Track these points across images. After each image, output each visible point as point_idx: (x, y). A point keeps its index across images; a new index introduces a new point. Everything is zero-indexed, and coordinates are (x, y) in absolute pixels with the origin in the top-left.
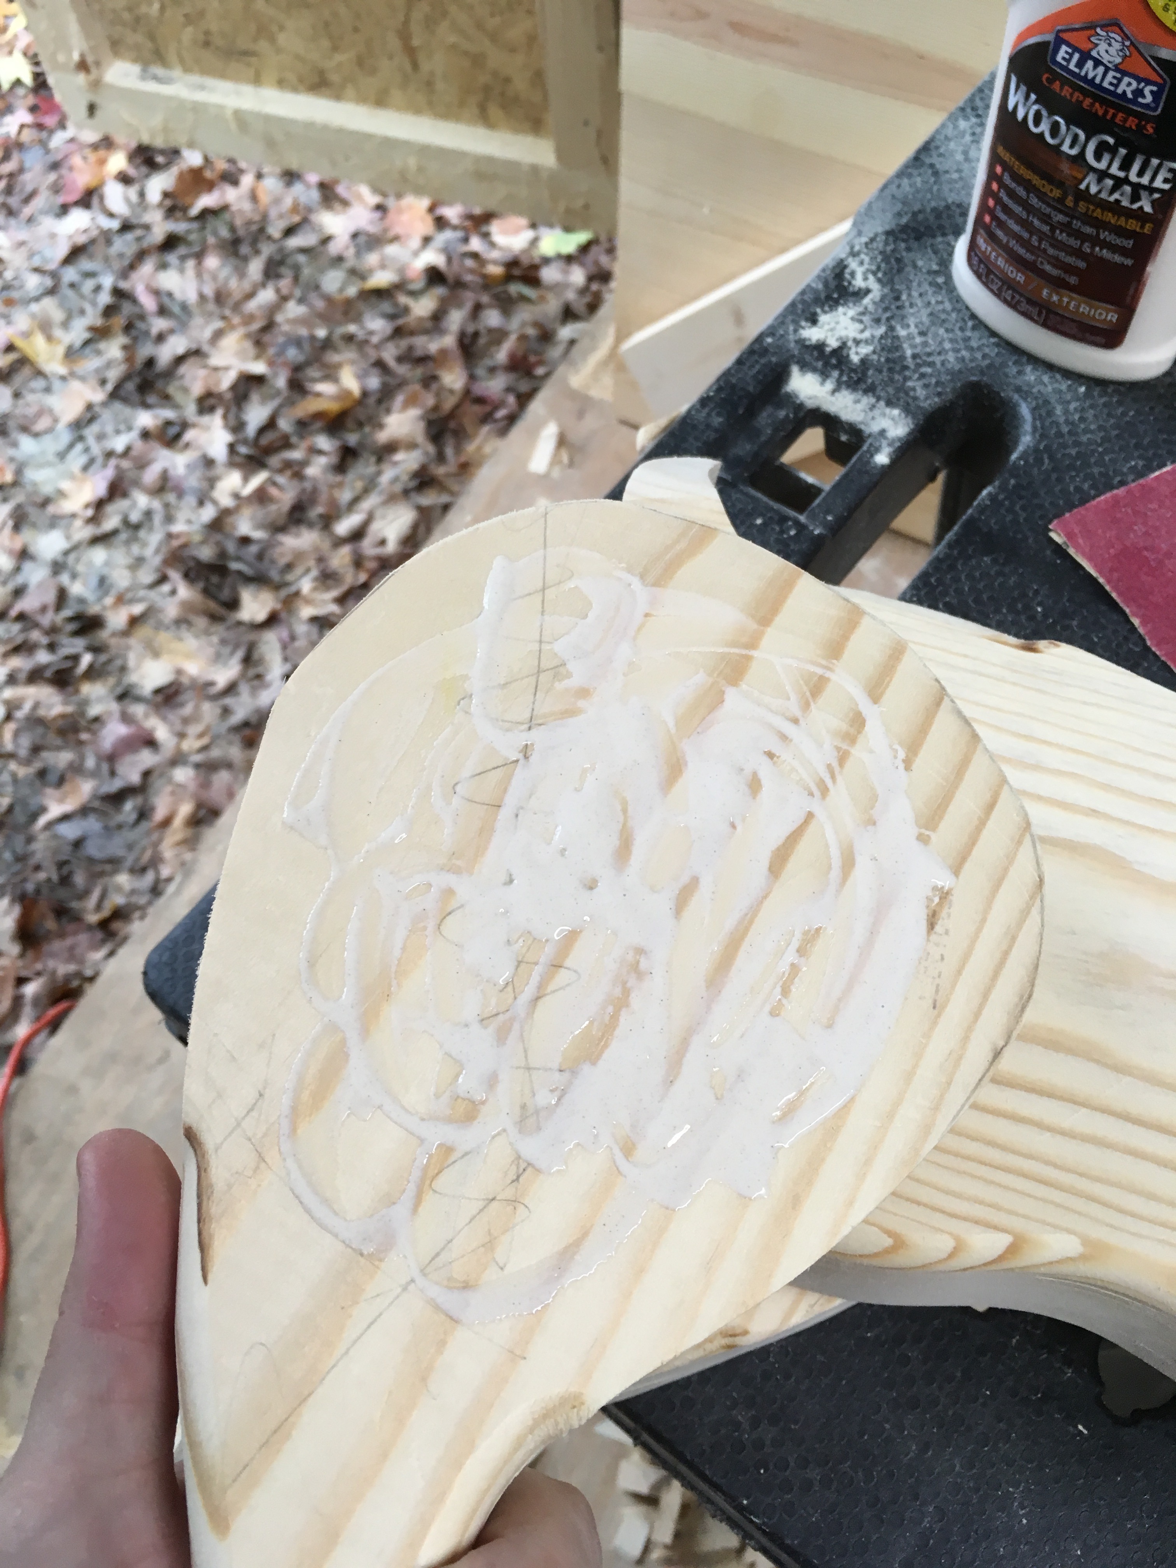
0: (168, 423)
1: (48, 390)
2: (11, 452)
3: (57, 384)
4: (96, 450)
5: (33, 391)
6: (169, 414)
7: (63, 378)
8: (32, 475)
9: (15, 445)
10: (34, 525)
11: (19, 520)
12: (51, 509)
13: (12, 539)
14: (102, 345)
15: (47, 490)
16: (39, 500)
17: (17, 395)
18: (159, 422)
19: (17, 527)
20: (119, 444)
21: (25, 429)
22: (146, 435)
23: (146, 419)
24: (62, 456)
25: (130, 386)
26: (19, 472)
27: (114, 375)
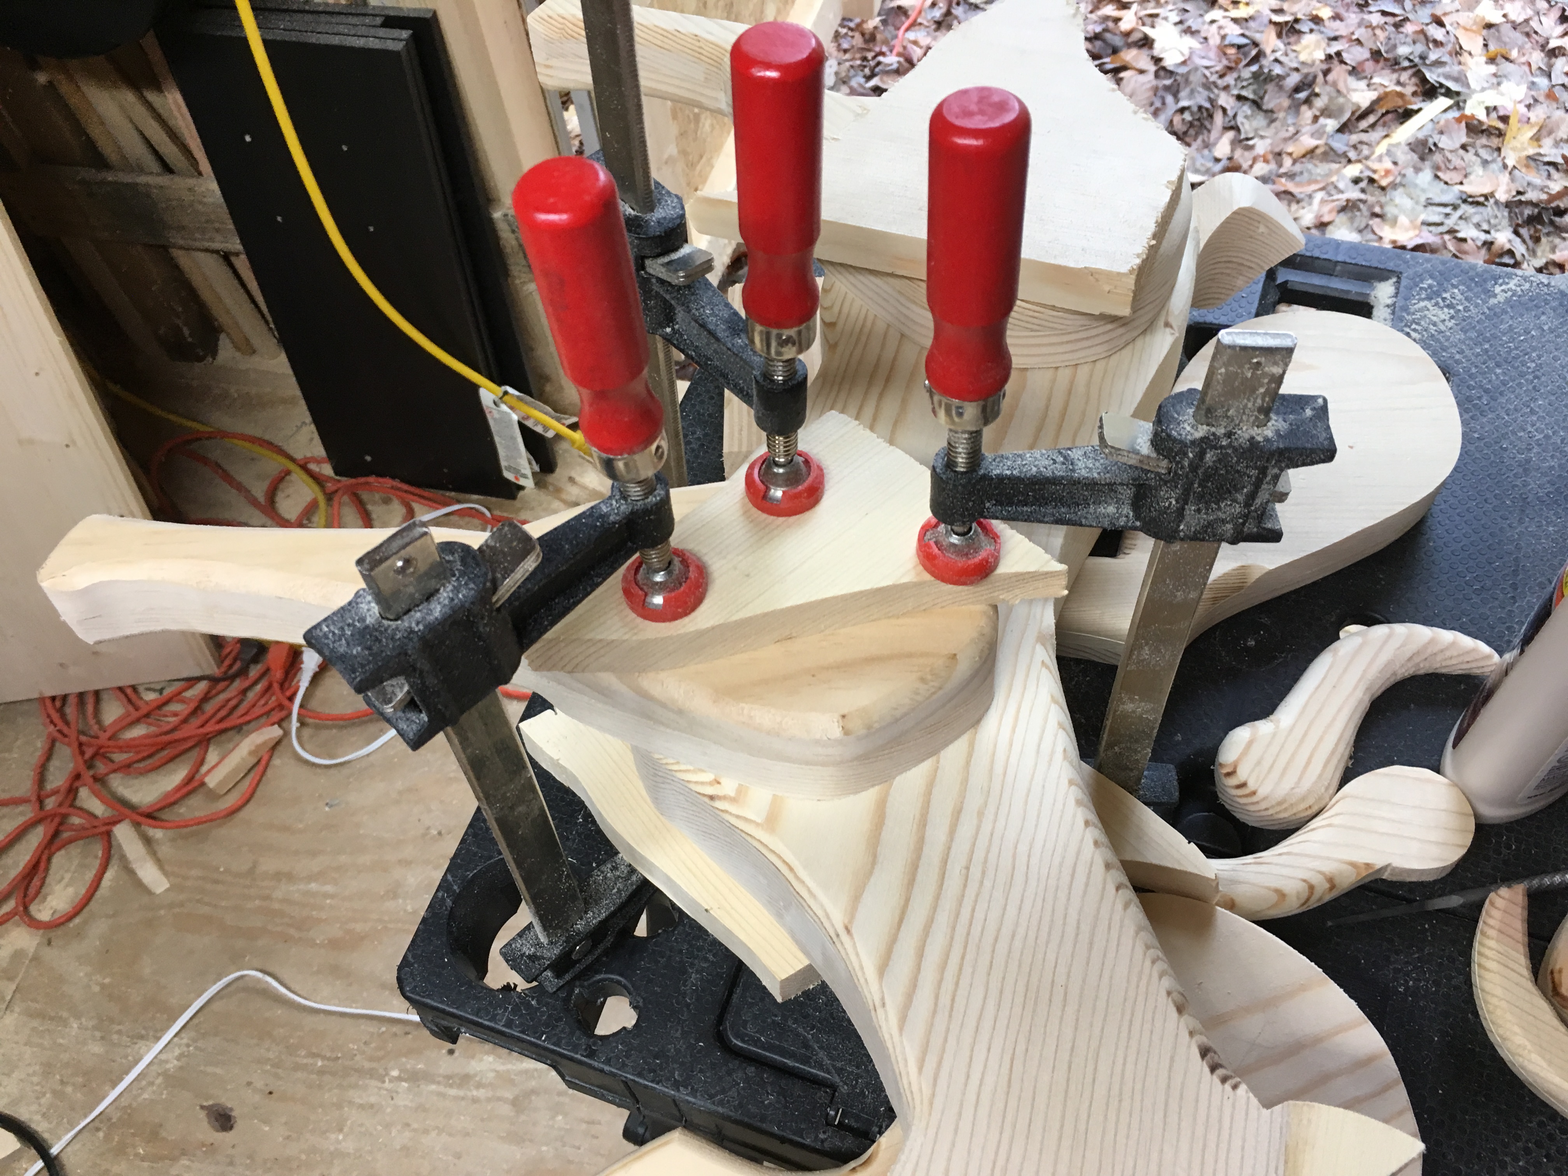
0: (1510, 253)
1: (1485, 163)
2: (1410, 172)
3: (1496, 166)
4: (1450, 223)
5: (1477, 154)
6: (1520, 249)
7: (1505, 166)
8: (1399, 197)
9: (1417, 170)
10: (1352, 220)
11: (1348, 207)
12: (1375, 222)
13: (1330, 212)
14: (1555, 175)
15: (1390, 210)
16: (1377, 210)
17: (1464, 147)
18: (1507, 246)
19: (1343, 210)
20: (1468, 232)
21: (1437, 168)
22: (1488, 245)
23: (1503, 237)
24: (1429, 204)
25: (1528, 211)
26: (1394, 186)
27: (1532, 195)
